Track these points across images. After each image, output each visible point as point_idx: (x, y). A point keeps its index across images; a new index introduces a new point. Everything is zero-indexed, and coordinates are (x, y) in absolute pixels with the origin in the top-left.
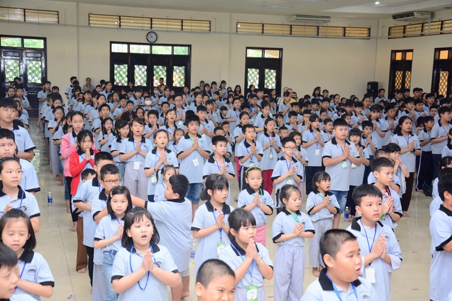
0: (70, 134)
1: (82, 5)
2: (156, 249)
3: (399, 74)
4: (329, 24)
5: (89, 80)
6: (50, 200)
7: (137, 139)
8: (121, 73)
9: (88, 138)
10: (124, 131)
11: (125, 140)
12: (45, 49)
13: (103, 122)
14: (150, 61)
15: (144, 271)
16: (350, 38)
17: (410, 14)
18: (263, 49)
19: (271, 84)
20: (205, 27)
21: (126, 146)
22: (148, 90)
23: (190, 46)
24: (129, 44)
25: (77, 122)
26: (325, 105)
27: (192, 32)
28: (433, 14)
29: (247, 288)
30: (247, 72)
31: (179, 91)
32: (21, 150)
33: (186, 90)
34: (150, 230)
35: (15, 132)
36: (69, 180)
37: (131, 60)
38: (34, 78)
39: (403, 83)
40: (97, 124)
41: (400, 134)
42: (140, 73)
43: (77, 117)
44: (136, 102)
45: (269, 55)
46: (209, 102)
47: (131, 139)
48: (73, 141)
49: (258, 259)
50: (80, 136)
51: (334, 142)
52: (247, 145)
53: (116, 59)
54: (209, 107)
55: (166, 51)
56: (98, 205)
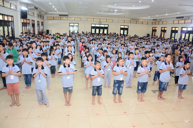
0: (81, 42)
1: (86, 16)
2: (92, 61)
3: (154, 32)
4: (139, 21)
5: (87, 32)
6: (77, 55)
7: (94, 44)
8: (93, 30)
9: (84, 43)
10: (91, 42)
11: (91, 44)
12: (78, 26)
13: (88, 40)
14: (100, 28)
15: (90, 65)
16: (144, 24)
17: (156, 20)
18: (124, 26)
19: (125, 33)
20: (112, 21)
21: (91, 45)
22: (99, 34)
23: (108, 25)
24: (95, 24)
25: (82, 40)
26: (136, 38)
27: (109, 22)
28: (161, 20)
29: (108, 69)
30: (120, 31)
31: (105, 34)
32: (72, 45)
33: (107, 34)
34: (91, 58)
35: (71, 42)
36: (80, 51)
37: (96, 28)
38: (76, 32)
39: (155, 34)
40: (87, 41)
41: (147, 45)
42: (97, 30)
43: (82, 39)
44: (95, 37)
45: (126, 27)
46: (110, 37)
47: (93, 44)
48: (82, 44)
49: (110, 64)
50: (83, 43)
51: (132, 45)
52: (116, 46)
53: (93, 27)
54: (110, 38)
55: (103, 26)
56: (84, 55)
